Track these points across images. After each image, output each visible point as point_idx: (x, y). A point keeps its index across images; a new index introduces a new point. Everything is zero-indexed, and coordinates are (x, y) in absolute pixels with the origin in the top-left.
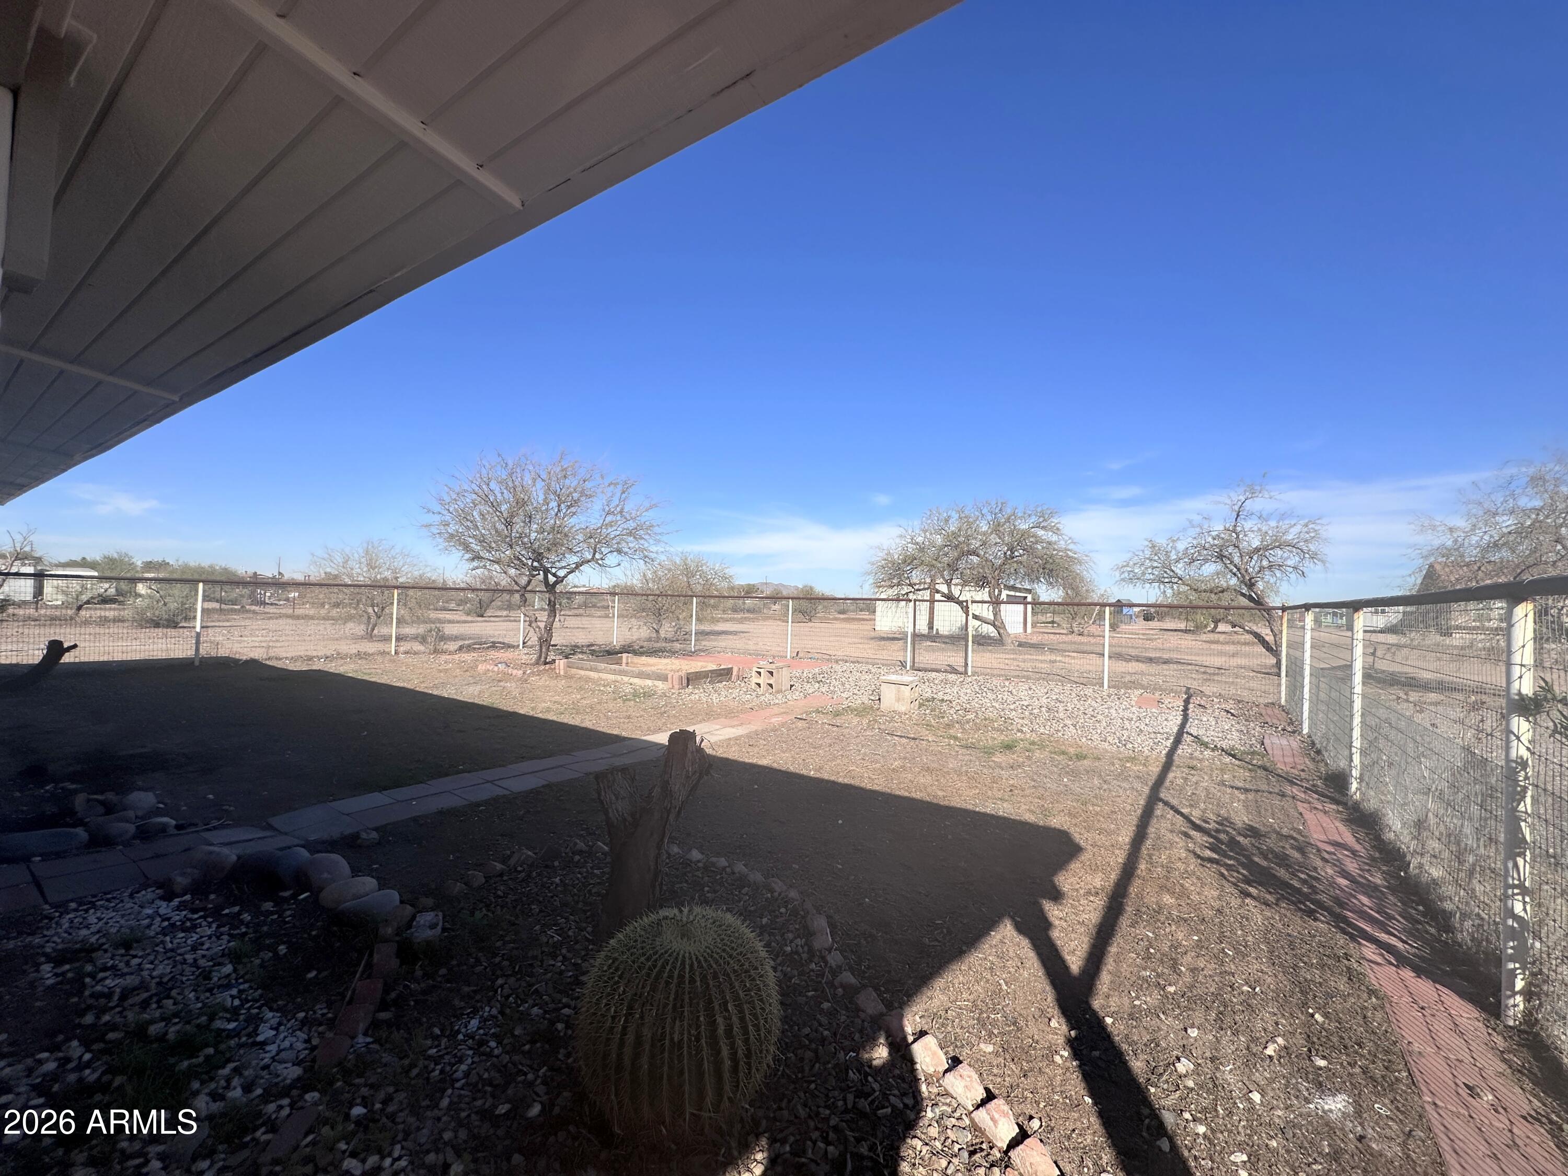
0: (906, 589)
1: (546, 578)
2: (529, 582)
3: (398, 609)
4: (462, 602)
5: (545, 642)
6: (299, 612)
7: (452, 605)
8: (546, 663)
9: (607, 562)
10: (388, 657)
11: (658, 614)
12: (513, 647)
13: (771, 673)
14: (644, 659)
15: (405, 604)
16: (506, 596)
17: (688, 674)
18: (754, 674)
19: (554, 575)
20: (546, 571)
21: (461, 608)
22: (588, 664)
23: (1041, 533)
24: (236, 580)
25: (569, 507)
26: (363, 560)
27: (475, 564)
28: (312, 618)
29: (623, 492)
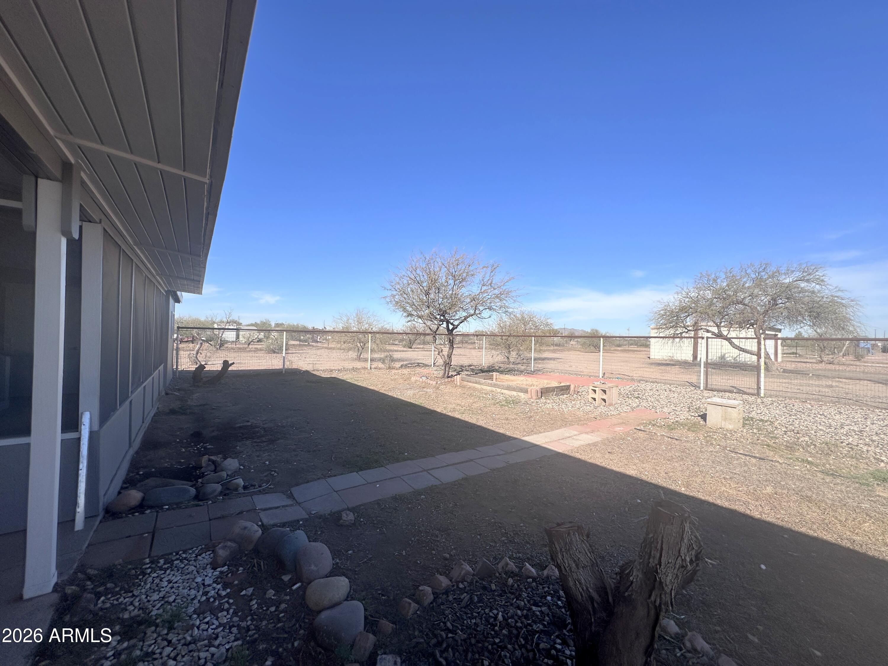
0: (679, 330)
1: (448, 326)
2: (438, 329)
3: (371, 344)
4: (401, 340)
5: (447, 364)
6: (330, 346)
7: (397, 342)
8: (448, 377)
9: (483, 315)
10: (367, 371)
11: (509, 347)
12: (428, 366)
13: (604, 391)
14: (507, 377)
15: (375, 342)
16: (422, 337)
17: (542, 389)
18: (590, 391)
19: (452, 324)
20: (448, 322)
21: (401, 344)
22: (472, 379)
23: (803, 285)
24: (307, 330)
25: (460, 282)
26: (355, 319)
27: (409, 318)
28: (334, 349)
29: (492, 272)
